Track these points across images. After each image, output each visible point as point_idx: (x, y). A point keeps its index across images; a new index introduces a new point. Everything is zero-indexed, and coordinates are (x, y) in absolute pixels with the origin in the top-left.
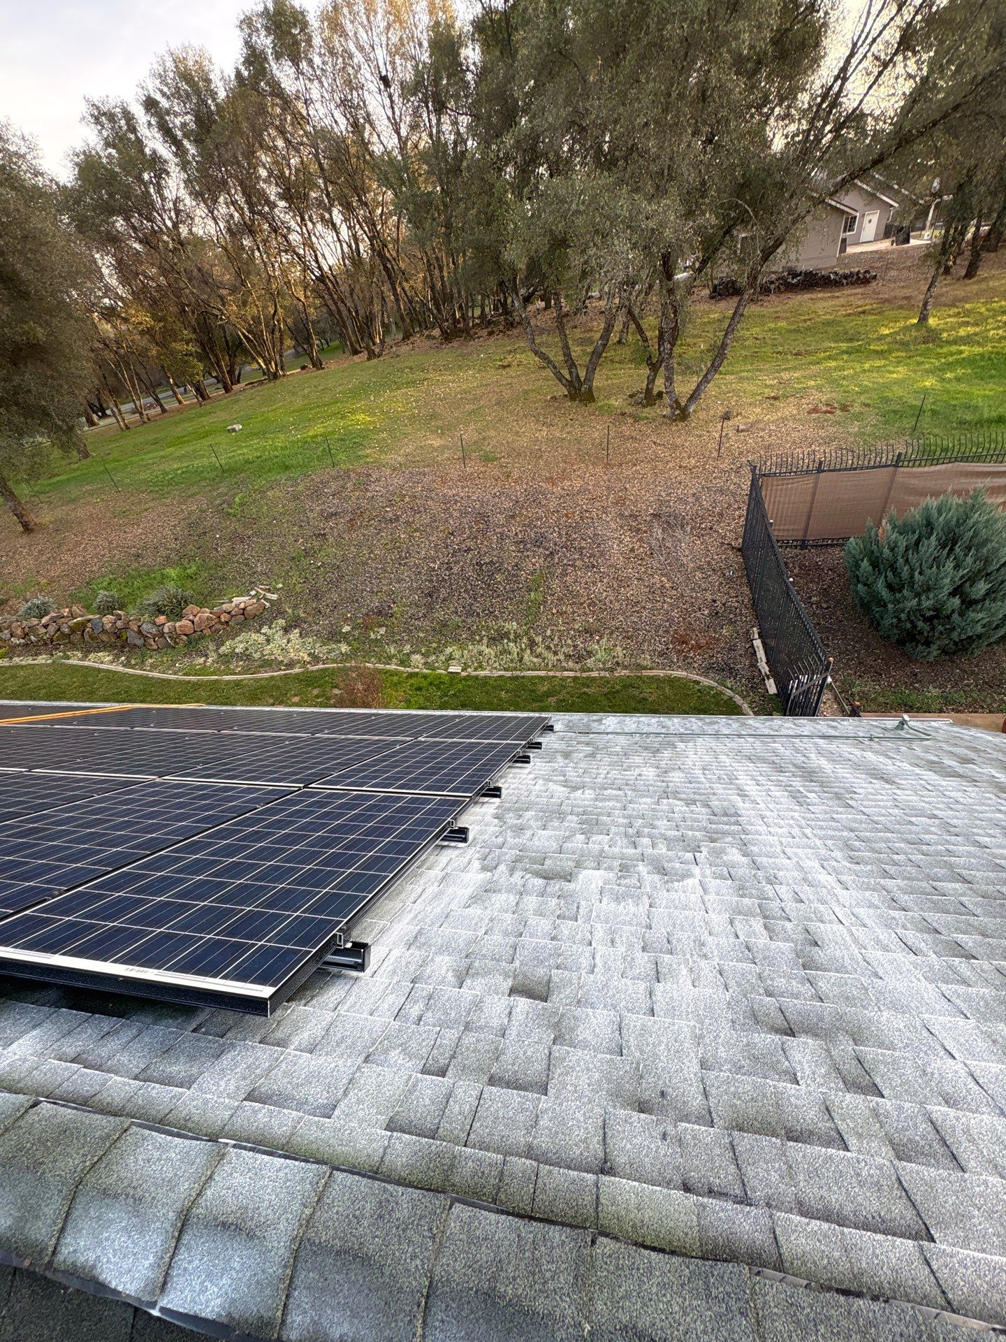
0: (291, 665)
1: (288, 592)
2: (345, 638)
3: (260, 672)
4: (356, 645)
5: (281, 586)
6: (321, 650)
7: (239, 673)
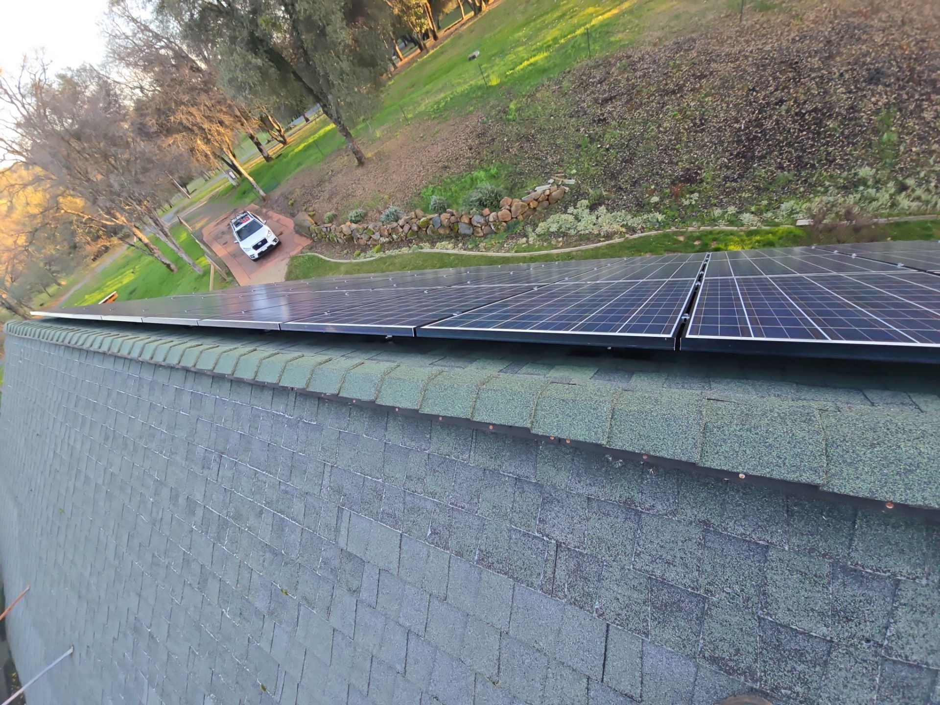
0: (608, 236)
1: (583, 176)
2: (656, 207)
3: (580, 245)
4: (670, 213)
5: (574, 171)
6: (636, 222)
7: (561, 247)
